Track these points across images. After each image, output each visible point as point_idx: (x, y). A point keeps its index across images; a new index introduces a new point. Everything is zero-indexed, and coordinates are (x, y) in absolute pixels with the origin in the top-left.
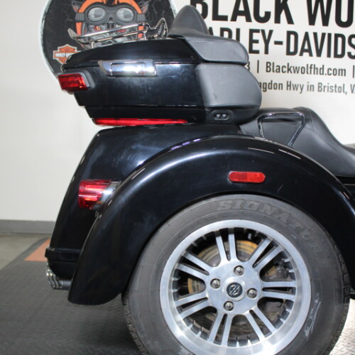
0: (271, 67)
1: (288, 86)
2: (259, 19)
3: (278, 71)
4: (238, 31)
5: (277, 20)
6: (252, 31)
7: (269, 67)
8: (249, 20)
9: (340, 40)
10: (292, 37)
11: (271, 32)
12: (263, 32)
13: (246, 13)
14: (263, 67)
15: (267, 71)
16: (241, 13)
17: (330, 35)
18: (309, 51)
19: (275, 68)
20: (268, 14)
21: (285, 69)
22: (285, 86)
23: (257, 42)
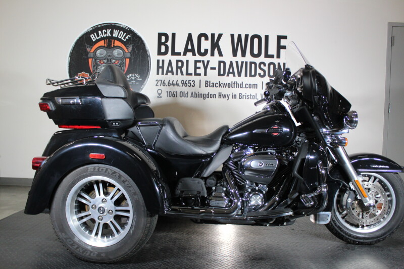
0: (209, 84)
1: (219, 95)
2: (201, 54)
3: (213, 86)
4: (187, 61)
5: (212, 54)
6: (196, 62)
7: (207, 84)
8: (194, 54)
9: (253, 65)
10: (222, 65)
11: (208, 62)
12: (203, 62)
13: (192, 50)
14: (203, 84)
15: (206, 86)
16: (189, 51)
17: (246, 63)
18: (233, 73)
19: (211, 84)
20: (206, 51)
21: (217, 85)
22: (217, 96)
23: (199, 68)
